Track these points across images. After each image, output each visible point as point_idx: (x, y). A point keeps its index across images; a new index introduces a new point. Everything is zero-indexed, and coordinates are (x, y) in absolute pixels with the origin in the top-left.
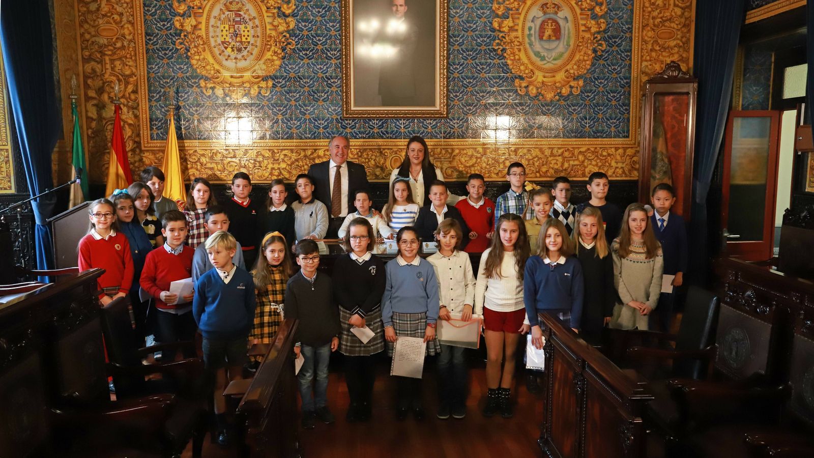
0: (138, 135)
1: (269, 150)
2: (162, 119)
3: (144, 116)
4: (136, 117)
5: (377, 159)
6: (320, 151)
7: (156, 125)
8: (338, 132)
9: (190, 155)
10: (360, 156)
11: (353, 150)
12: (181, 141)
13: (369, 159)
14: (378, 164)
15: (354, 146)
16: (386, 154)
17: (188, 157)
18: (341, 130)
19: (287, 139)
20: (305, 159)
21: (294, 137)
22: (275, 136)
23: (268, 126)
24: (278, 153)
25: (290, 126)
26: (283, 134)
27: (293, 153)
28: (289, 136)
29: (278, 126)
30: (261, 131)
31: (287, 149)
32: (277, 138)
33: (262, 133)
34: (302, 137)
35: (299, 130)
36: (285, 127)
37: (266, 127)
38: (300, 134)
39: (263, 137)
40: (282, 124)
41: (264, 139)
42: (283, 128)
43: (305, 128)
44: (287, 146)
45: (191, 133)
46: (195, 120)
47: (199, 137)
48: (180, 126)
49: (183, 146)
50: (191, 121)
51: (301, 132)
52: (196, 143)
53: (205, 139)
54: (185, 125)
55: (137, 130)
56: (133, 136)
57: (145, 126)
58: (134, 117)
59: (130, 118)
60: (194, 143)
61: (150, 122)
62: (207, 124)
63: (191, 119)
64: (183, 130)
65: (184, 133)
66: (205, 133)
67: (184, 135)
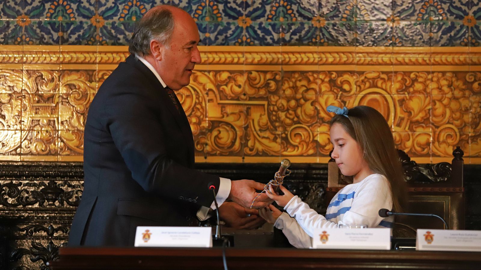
1: (29, 73)
5: (322, 101)
8: (216, 26)
10: (275, 92)
11: (254, 74)
13: (297, 100)
14: (323, 114)
15: (259, 64)
16: (346, 87)
18: (225, 20)
19: (78, 42)
21: (97, 38)
22: (46, 36)
23: (29, 8)
24: (52, 80)
25: (88, 9)
26: (67, 31)
27: (91, 81)
28: (84, 34)
29: (55, 10)
30: (8, 23)
31: (78, 71)
32: (51, 41)
33: (12, 27)
34: (119, 39)
35: (110, 21)
36: (74, 11)
37: (22, 11)
38: (113, 31)
39: (12, 38)
40: (67, 4)
41: (16, 43)
42: (67, 15)
43: (128, 14)
44: (75, 63)
51: (116, 25)
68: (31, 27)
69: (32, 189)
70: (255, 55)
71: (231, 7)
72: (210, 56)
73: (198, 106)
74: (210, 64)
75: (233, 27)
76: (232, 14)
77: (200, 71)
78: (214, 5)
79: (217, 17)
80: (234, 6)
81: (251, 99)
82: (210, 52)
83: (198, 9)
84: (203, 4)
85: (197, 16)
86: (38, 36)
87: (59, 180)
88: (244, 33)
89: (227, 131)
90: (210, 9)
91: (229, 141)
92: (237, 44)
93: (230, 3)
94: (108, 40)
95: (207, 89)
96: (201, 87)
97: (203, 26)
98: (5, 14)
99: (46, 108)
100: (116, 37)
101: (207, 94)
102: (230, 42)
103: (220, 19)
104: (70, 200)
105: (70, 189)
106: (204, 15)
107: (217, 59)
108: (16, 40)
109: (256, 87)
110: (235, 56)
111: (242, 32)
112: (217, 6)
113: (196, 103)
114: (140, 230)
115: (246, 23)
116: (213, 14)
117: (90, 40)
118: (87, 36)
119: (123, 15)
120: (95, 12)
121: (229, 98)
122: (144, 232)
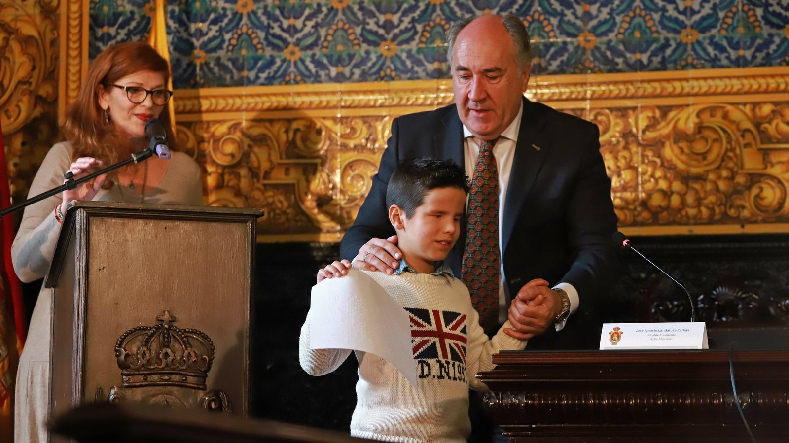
0: (51, 76)
2: (132, 18)
3: (74, 8)
4: (49, 13)
6: (683, 115)
7: (110, 37)
8: (753, 40)
9: (217, 140)
12: (190, 92)
17: (208, 147)
18: (766, 30)
19: (561, 71)
20: (626, 148)
21: (587, 64)
25: (574, 25)
26: (544, 56)
28: (568, 59)
34: (617, 64)
35: (605, 39)
36: (555, 28)
38: (608, 54)
40: (546, 19)
42: (545, 35)
43: (629, 28)
45: (224, 61)
46: (241, 15)
47: (252, 75)
48: (190, 38)
49: (196, 108)
50: (226, 21)
51: (613, 44)
52: (240, 96)
53: (270, 81)
54: (207, 34)
55: (49, 59)
56: (33, 81)
57: (74, 42)
58: (41, 12)
59: (27, 18)
60: (231, 96)
61: (91, 28)
62: (283, 30)
63: (229, 13)
64: (197, 52)
65: (201, 65)
66: (272, 62)
67: (201, 69)
71: (774, 12)
72: (745, 82)
73: (731, 154)
74: (746, 93)
75: (777, 40)
76: (775, 20)
77: (732, 104)
78: (749, 10)
79: (755, 27)
80: (778, 9)
82: (746, 77)
83: (726, 17)
84: (734, 9)
85: (725, 26)
89: (772, 188)
90: (744, 15)
91: (776, 201)
92: (784, 63)
93: (771, 5)
94: (602, 67)
95: (743, 128)
96: (734, 127)
100: (613, 61)
101: (743, 136)
102: (774, 62)
103: (758, 30)
106: (735, 24)
107: (755, 86)
110: (781, 80)
112: (754, 10)
113: (727, 150)
114: (607, 328)
116: (748, 22)
117: (577, 68)
118: (573, 61)
119: (622, 30)
120: (583, 27)
121: (774, 141)
122: (612, 330)
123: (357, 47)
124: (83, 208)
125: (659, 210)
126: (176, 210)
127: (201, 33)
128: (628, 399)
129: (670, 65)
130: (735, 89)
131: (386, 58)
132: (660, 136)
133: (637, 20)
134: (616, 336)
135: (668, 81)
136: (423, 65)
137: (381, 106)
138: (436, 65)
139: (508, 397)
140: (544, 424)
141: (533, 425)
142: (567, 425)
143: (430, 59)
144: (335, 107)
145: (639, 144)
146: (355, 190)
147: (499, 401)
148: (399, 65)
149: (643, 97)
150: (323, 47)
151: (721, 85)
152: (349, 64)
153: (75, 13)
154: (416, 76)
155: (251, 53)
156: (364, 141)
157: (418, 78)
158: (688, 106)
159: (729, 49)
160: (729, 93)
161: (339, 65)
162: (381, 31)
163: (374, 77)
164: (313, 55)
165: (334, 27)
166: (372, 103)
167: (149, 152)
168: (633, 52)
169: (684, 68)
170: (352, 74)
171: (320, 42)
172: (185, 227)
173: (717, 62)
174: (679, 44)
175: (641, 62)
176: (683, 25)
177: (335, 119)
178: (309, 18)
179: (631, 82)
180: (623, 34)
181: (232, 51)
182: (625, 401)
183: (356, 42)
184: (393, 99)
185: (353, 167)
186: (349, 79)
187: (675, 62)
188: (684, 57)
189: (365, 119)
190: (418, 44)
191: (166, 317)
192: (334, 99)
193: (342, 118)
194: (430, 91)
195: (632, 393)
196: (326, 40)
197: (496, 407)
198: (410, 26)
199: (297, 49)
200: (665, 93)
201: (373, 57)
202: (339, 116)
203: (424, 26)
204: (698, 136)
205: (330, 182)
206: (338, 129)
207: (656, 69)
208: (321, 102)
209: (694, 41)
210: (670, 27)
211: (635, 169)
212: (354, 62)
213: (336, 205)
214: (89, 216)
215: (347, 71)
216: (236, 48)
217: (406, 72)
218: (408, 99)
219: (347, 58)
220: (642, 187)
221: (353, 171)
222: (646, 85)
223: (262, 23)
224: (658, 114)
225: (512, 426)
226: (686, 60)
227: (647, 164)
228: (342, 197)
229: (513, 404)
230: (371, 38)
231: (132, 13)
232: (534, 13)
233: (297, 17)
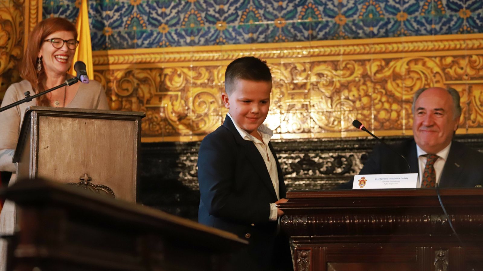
0: (19, 44)
1: (286, 65)
2: (68, 9)
3: (33, 3)
4: (18, 6)
6: (399, 64)
8: (441, 18)
9: (118, 81)
11: (474, 58)
12: (102, 52)
15: (478, 48)
17: (113, 85)
18: (448, 13)
19: (325, 38)
20: (364, 84)
21: (341, 34)
22: (299, 35)
23: (284, 12)
24: (305, 70)
25: (333, 10)
26: (315, 30)
27: (336, 70)
28: (330, 31)
29: (305, 12)
30: (268, 25)
31: (325, 62)
32: (303, 38)
33: (271, 28)
34: (359, 34)
35: (351, 19)
36: (322, 13)
37: (279, 15)
38: (354, 28)
39: (272, 37)
40: (316, 7)
41: (275, 41)
42: (315, 16)
43: (366, 12)
44: (323, 55)
45: (123, 34)
46: (133, 7)
47: (139, 42)
48: (102, 20)
49: (106, 62)
50: (124, 10)
51: (356, 22)
52: (132, 55)
53: (150, 45)
54: (113, 17)
55: (18, 33)
56: (9, 46)
57: (34, 23)
58: (14, 6)
59: (5, 9)
60: (127, 55)
61: (44, 15)
62: (158, 15)
63: (126, 5)
64: (106, 29)
65: (109, 36)
66: (151, 34)
67: (109, 38)
68: (286, 27)
69: (290, 161)
70: (475, 42)
72: (436, 44)
74: (437, 50)
75: (455, 19)
76: (454, 7)
77: (428, 57)
79: (441, 11)
81: (472, 79)
82: (436, 41)
83: (424, 5)
85: (424, 10)
86: (292, 35)
87: (312, 153)
88: (465, 23)
90: (435, 4)
92: (459, 33)
94: (350, 35)
95: (435, 72)
96: (429, 71)
97: (430, 19)
98: (266, 18)
99: (300, 94)
100: (356, 32)
101: (434, 76)
102: (453, 32)
103: (443, 13)
104: (322, 170)
105: (321, 161)
106: (430, 9)
107: (442, 46)
108: (274, 39)
109: (476, 69)
110: (457, 43)
111: (463, 22)
113: (425, 85)
114: (357, 178)
115: (466, 14)
116: (438, 8)
117: (335, 36)
118: (332, 32)
119: (362, 14)
120: (338, 12)
121: (454, 79)
122: (360, 179)
123: (202, 25)
124: (36, 110)
125: (384, 121)
126: (92, 112)
127: (109, 18)
128: (371, 220)
129: (391, 34)
130: (430, 48)
131: (220, 31)
132: (385, 76)
133: (371, 7)
134: (362, 182)
135: (389, 43)
136: (242, 35)
137: (217, 60)
138: (250, 35)
139: (296, 219)
140: (319, 235)
141: (312, 236)
142: (332, 236)
143: (246, 31)
144: (189, 61)
145: (372, 82)
146: (201, 110)
147: (290, 221)
148: (228, 36)
149: (374, 53)
150: (182, 25)
151: (421, 46)
152: (198, 35)
153: (34, 6)
154: (238, 41)
155: (139, 29)
156: (206, 81)
157: (239, 43)
158: (401, 58)
159: (426, 24)
160: (426, 51)
161: (192, 36)
162: (217, 15)
163: (213, 43)
164: (176, 30)
165: (189, 13)
166: (211, 58)
167: (76, 79)
168: (368, 26)
169: (399, 36)
170: (199, 41)
171: (180, 22)
172: (98, 123)
173: (419, 32)
174: (396, 22)
175: (373, 32)
176: (398, 10)
177: (189, 68)
178: (174, 8)
179: (367, 45)
180: (363, 16)
181: (128, 28)
182: (369, 221)
183: (202, 22)
184: (224, 56)
185: (200, 97)
186: (198, 44)
187: (393, 32)
188: (399, 29)
189: (207, 68)
190: (239, 23)
191: (86, 177)
192: (188, 56)
193: (193, 67)
194: (246, 50)
195: (373, 216)
196: (184, 21)
197: (289, 225)
198: (234, 12)
199: (166, 26)
200: (387, 51)
201: (212, 31)
202: (191, 66)
203: (243, 12)
204: (407, 77)
205: (186, 106)
206: (191, 74)
207: (382, 37)
208: (181, 58)
209: (405, 19)
210: (390, 11)
211: (370, 96)
212: (201, 34)
213: (189, 119)
214: (39, 115)
215: (196, 39)
216: (130, 26)
217: (232, 40)
218: (233, 56)
219: (196, 32)
220: (374, 108)
221: (200, 99)
222: (376, 46)
223: (145, 11)
224: (383, 63)
225: (298, 237)
226: (400, 31)
227: (377, 94)
228: (193, 115)
229: (299, 223)
230: (211, 19)
231: (68, 6)
232: (309, 3)
233: (167, 7)
